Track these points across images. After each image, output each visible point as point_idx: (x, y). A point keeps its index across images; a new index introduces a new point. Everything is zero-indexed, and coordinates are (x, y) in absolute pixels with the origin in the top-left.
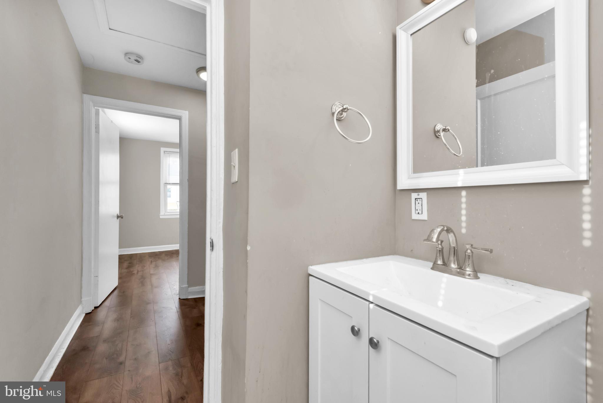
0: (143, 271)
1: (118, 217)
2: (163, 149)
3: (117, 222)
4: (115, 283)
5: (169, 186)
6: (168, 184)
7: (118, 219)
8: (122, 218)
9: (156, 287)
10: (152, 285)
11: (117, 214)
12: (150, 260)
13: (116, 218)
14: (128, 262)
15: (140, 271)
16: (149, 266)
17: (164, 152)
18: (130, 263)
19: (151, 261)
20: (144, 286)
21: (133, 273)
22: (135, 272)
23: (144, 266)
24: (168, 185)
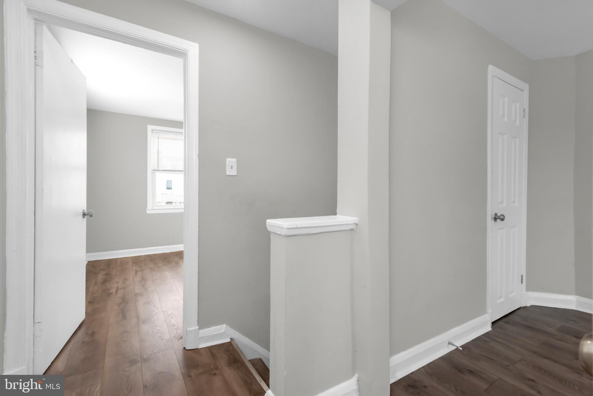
0: (124, 288)
1: (84, 215)
2: (150, 127)
3: (83, 222)
4: (81, 316)
5: (158, 174)
6: (157, 170)
7: (84, 218)
8: (91, 216)
9: (144, 322)
10: (138, 317)
11: (84, 210)
12: (134, 268)
13: (81, 216)
14: (104, 273)
15: (121, 289)
16: (133, 279)
17: (152, 130)
18: (107, 274)
19: (136, 270)
20: (126, 319)
21: (110, 292)
22: (113, 291)
23: (126, 279)
24: (157, 172)
